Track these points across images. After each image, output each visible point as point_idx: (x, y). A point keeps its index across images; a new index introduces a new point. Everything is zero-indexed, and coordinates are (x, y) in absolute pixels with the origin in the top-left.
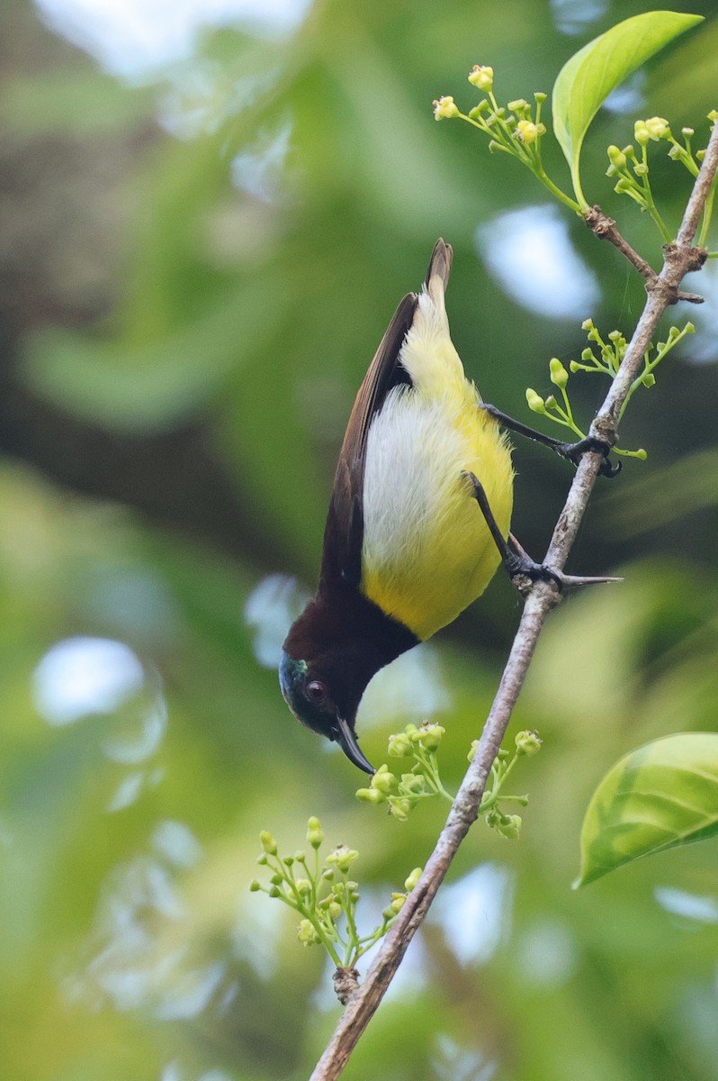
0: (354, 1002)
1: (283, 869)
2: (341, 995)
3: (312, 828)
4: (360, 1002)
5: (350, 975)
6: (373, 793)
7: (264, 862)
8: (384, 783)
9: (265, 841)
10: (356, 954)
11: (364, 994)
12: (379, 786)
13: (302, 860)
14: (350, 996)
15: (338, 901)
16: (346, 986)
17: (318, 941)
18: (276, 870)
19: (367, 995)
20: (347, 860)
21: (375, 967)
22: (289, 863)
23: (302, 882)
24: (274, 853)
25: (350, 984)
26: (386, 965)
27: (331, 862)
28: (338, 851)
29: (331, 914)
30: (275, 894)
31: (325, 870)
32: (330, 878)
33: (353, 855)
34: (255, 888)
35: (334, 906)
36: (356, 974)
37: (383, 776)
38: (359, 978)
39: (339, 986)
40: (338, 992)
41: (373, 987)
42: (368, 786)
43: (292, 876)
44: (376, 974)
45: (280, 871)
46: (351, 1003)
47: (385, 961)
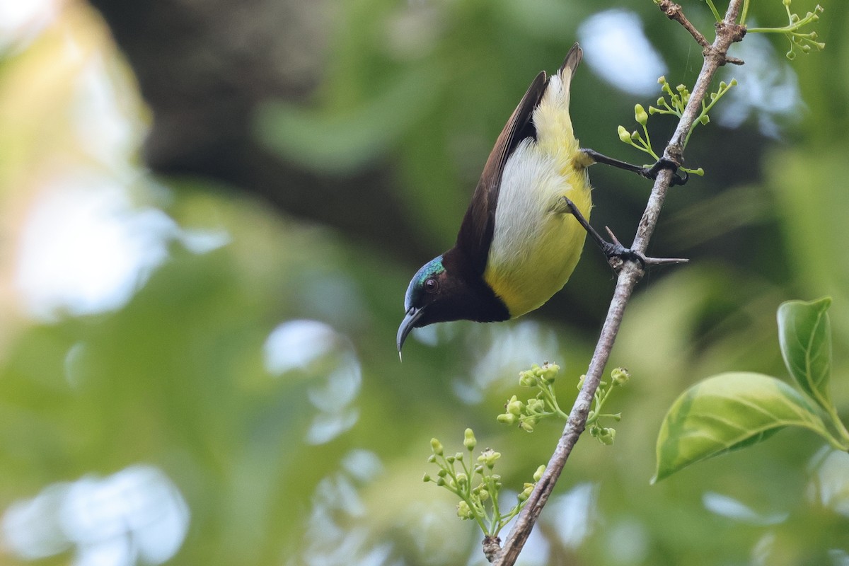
0: (498, 560)
1: (447, 466)
2: (488, 555)
3: (468, 436)
4: (502, 560)
5: (495, 541)
6: (509, 416)
7: (434, 461)
8: (516, 408)
9: (435, 446)
10: (499, 525)
11: (505, 554)
12: (512, 411)
13: (460, 459)
14: (495, 556)
15: (486, 488)
16: (491, 549)
17: (472, 517)
18: (442, 466)
19: (507, 555)
20: (493, 459)
21: (512, 535)
22: (452, 461)
23: (460, 475)
24: (441, 454)
25: (495, 547)
26: (520, 534)
27: (481, 461)
28: (486, 453)
29: (481, 497)
30: (442, 484)
31: (477, 466)
32: (480, 472)
33: (497, 456)
34: (427, 480)
35: (483, 492)
36: (499, 540)
37: (514, 403)
38: (500, 543)
39: (486, 549)
40: (486, 553)
41: (511, 549)
42: (505, 412)
43: (453, 471)
44: (513, 540)
45: (446, 467)
46: (495, 561)
47: (520, 531)
